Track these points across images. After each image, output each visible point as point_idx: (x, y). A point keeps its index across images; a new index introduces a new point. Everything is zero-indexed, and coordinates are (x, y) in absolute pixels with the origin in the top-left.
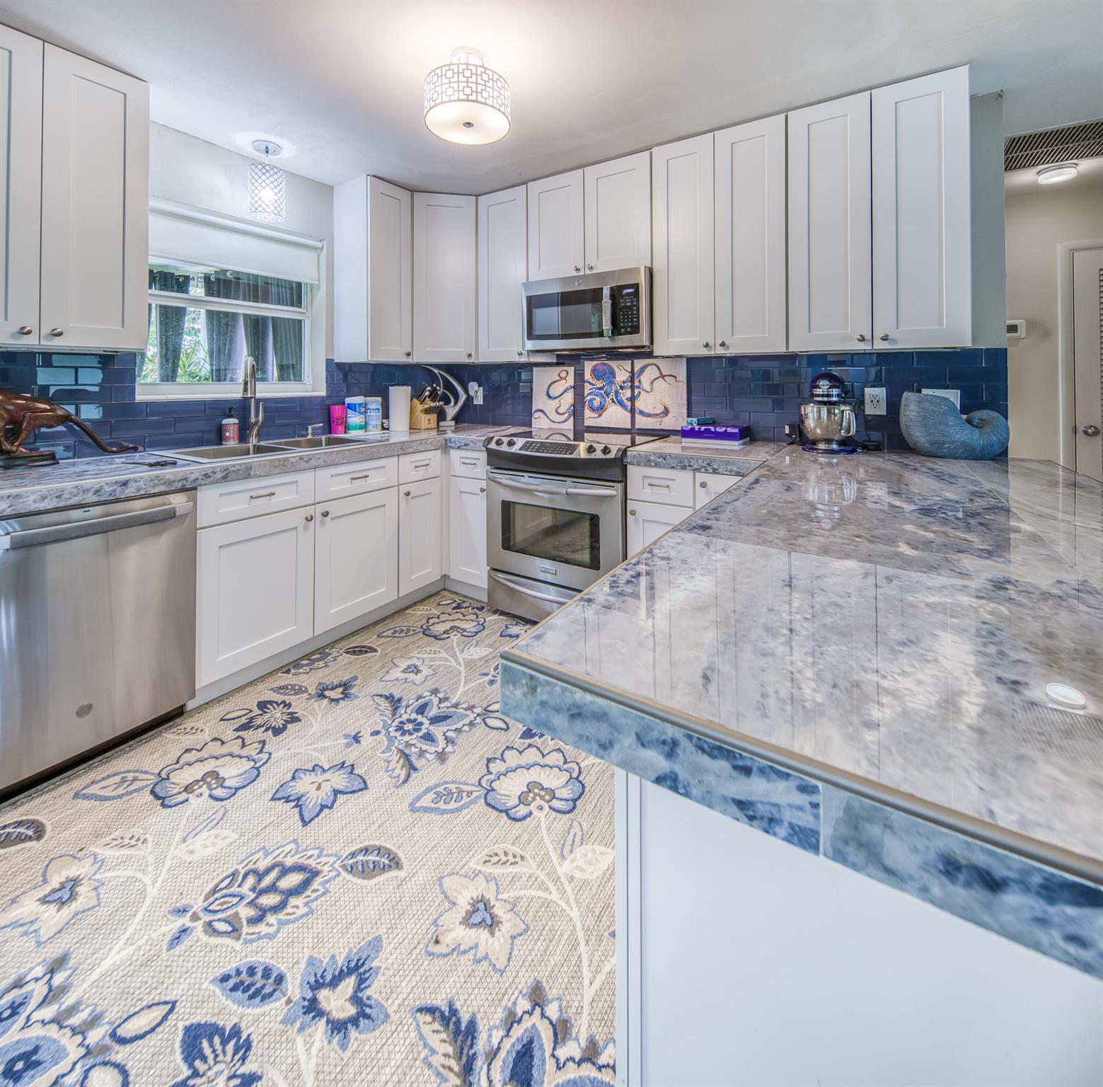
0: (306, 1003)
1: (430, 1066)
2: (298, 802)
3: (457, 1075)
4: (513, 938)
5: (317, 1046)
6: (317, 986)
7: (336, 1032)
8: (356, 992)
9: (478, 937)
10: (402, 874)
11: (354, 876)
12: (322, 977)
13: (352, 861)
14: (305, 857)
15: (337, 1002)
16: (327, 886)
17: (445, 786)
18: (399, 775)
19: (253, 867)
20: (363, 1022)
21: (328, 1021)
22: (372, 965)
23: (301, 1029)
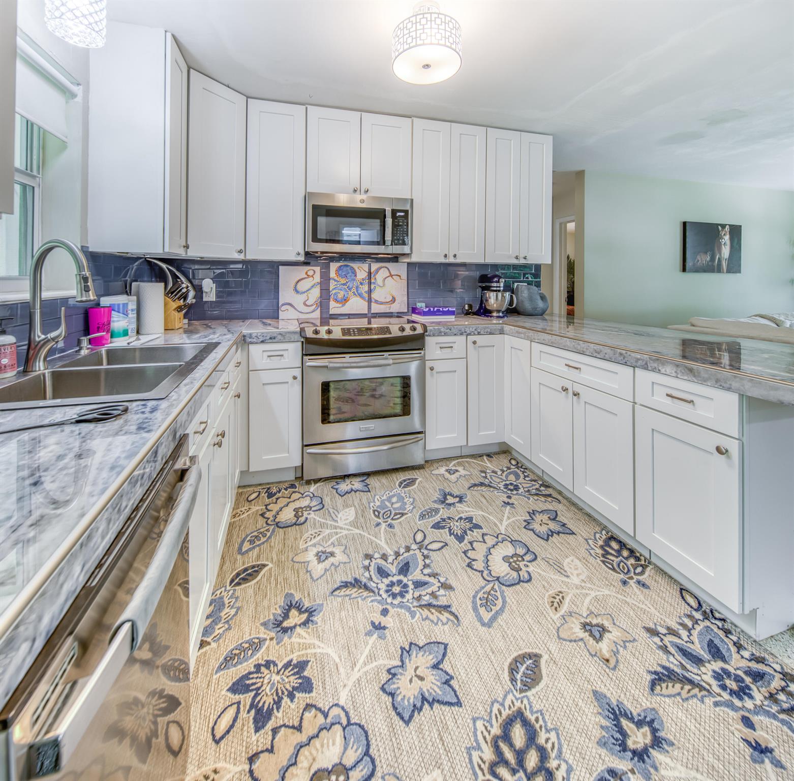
0: (636, 759)
1: (687, 699)
2: (426, 700)
3: (693, 689)
4: (614, 624)
5: (668, 760)
6: (624, 747)
7: (660, 745)
8: (633, 722)
9: (610, 639)
10: (545, 657)
11: (534, 687)
12: (617, 740)
13: (519, 682)
14: (498, 716)
15: (639, 738)
16: (535, 710)
17: (478, 598)
18: (447, 618)
19: (487, 764)
20: (656, 725)
21: (652, 747)
22: (615, 704)
23: (656, 769)
